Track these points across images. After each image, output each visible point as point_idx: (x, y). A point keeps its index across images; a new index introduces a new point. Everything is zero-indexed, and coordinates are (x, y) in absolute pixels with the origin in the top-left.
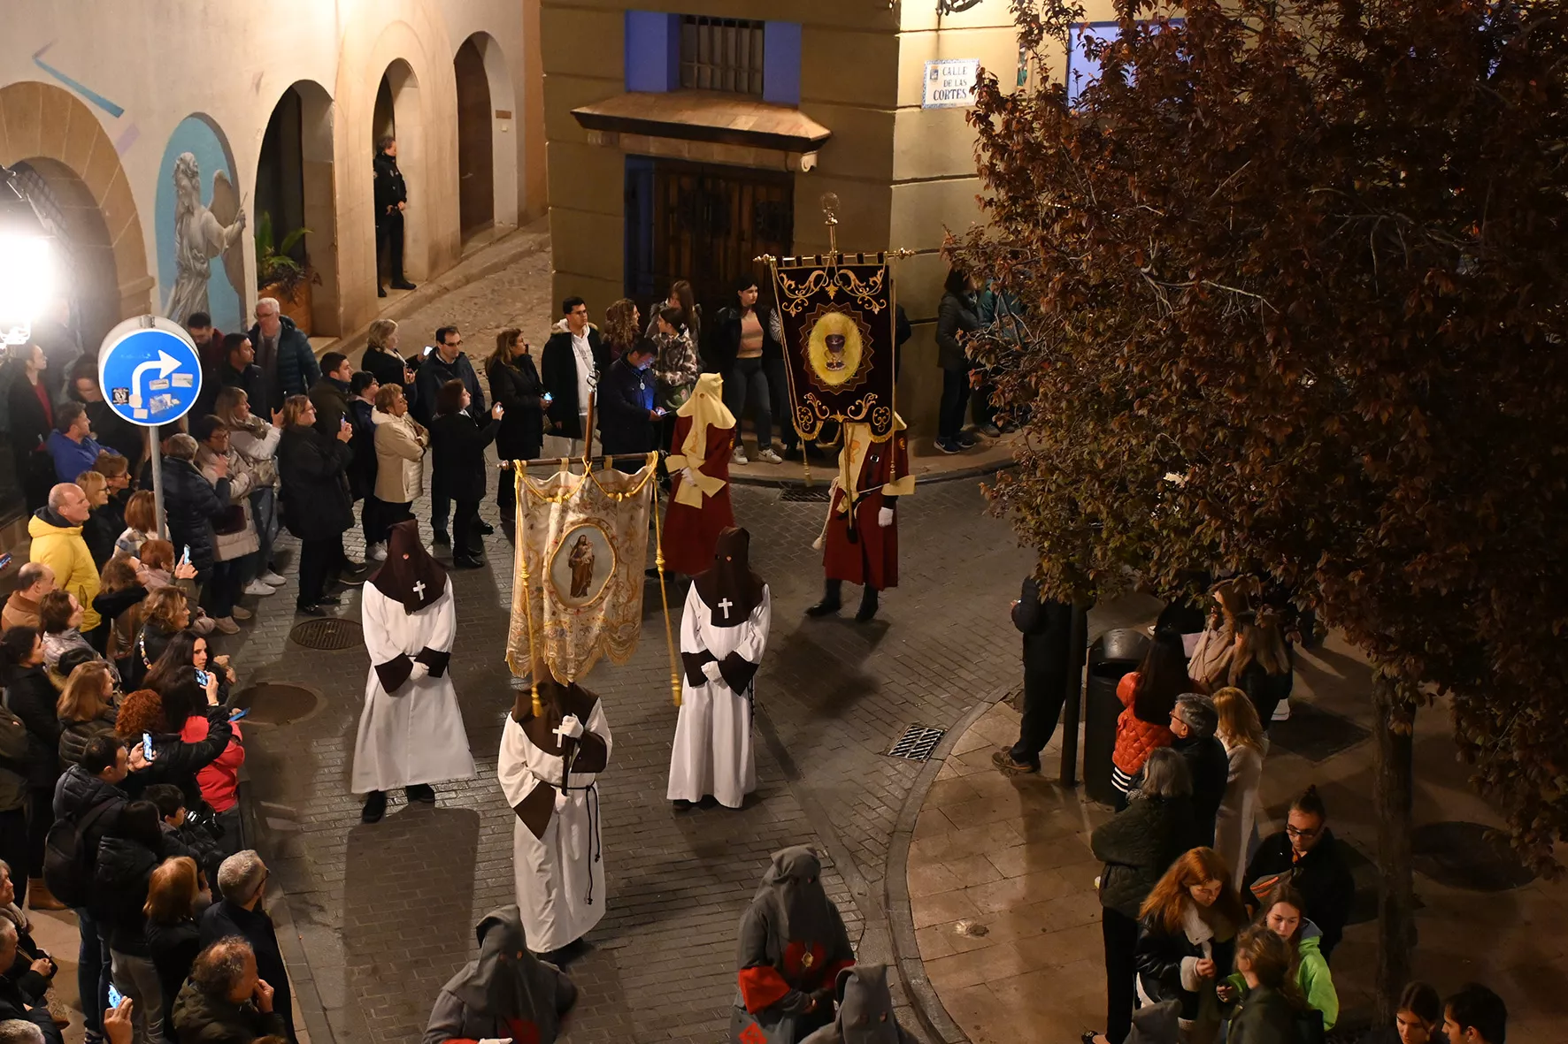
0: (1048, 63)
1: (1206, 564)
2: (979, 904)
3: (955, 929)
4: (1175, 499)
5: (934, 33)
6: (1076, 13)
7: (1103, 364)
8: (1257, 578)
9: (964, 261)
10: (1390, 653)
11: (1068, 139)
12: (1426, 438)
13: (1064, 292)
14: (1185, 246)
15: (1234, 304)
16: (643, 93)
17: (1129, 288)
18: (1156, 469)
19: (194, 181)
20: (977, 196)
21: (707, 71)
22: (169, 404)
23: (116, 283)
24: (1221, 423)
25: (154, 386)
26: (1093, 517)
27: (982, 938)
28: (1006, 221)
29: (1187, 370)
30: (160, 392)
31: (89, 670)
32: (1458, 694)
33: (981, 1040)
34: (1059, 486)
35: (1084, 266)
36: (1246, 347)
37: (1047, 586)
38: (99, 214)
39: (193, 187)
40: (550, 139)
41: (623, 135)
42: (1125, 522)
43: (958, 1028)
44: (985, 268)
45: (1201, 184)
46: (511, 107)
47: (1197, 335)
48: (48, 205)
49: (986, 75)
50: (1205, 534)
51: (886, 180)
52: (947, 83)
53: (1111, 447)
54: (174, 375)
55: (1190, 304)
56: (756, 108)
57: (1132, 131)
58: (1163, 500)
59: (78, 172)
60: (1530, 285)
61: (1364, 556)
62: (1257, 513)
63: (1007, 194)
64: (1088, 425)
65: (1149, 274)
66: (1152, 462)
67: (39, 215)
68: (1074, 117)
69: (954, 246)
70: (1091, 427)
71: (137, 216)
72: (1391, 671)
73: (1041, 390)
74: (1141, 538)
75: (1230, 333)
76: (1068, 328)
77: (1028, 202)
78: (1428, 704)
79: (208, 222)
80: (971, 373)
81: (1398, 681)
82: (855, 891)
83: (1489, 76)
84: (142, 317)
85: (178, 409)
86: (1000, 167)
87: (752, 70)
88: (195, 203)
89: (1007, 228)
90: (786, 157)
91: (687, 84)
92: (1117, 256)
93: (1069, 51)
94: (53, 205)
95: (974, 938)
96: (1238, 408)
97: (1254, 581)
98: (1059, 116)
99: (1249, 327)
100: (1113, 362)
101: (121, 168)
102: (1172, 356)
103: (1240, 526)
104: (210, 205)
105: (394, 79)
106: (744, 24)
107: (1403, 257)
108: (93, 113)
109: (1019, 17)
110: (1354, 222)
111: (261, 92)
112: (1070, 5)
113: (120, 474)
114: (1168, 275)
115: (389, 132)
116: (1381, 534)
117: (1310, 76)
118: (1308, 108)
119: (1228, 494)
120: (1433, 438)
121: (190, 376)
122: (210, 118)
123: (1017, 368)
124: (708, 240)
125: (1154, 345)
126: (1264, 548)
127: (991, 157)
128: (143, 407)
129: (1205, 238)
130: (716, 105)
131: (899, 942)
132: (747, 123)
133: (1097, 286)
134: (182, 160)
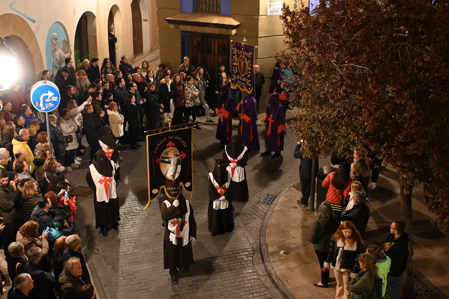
2: (287, 245)
3: (280, 253)
4: (342, 127)
7: (321, 89)
8: (366, 150)
9: (280, 60)
10: (405, 171)
11: (310, 23)
12: (415, 109)
13: (310, 68)
14: (344, 53)
15: (359, 70)
16: (186, 13)
17: (328, 66)
18: (337, 119)
19: (56, 41)
20: (283, 41)
21: (204, 6)
22: (51, 106)
23: (35, 72)
24: (355, 105)
26: (318, 133)
27: (288, 255)
28: (292, 48)
30: (48, 102)
32: (425, 183)
33: (288, 284)
34: (308, 124)
35: (315, 60)
36: (362, 83)
37: (305, 153)
38: (29, 51)
39: (56, 43)
40: (159, 27)
41: (180, 25)
42: (328, 134)
43: (281, 281)
44: (286, 62)
45: (349, 36)
46: (147, 18)
47: (348, 79)
48: (15, 49)
49: (286, 5)
50: (351, 137)
51: (256, 37)
52: (274, 8)
53: (323, 113)
54: (52, 97)
55: (346, 70)
56: (219, 16)
57: (329, 21)
58: (339, 128)
59: (23, 39)
61: (397, 144)
62: (366, 131)
63: (292, 39)
64: (317, 106)
65: (334, 62)
66: (336, 117)
67: (12, 51)
68: (312, 17)
69: (277, 55)
70: (318, 107)
71: (40, 52)
72: (405, 176)
73: (303, 97)
74: (332, 139)
75: (358, 79)
76: (310, 78)
77: (298, 42)
78: (416, 185)
79: (61, 53)
80: (282, 92)
81: (407, 179)
82: (251, 242)
83: (433, 2)
85: (54, 107)
86: (290, 32)
87: (217, 6)
88: (57, 48)
89: (292, 50)
90: (228, 31)
91: (198, 10)
92: (325, 57)
94: (16, 49)
95: (286, 255)
96: (360, 100)
98: (307, 17)
99: (363, 77)
100: (324, 88)
101: (36, 38)
102: (341, 85)
103: (361, 135)
104: (61, 48)
105: (114, 10)
107: (408, 56)
108: (27, 22)
110: (393, 46)
111: (75, 14)
113: (37, 125)
114: (339, 62)
115: (112, 27)
116: (401, 137)
117: (380, 4)
118: (380, 13)
119: (358, 126)
120: (417, 109)
121: (57, 98)
122: (60, 23)
123: (296, 90)
124: (205, 55)
125: (336, 83)
126: (369, 141)
127: (287, 29)
128: (44, 107)
129: (350, 51)
130: (206, 16)
131: (264, 257)
132: (216, 21)
133: (319, 66)
134: (53, 35)
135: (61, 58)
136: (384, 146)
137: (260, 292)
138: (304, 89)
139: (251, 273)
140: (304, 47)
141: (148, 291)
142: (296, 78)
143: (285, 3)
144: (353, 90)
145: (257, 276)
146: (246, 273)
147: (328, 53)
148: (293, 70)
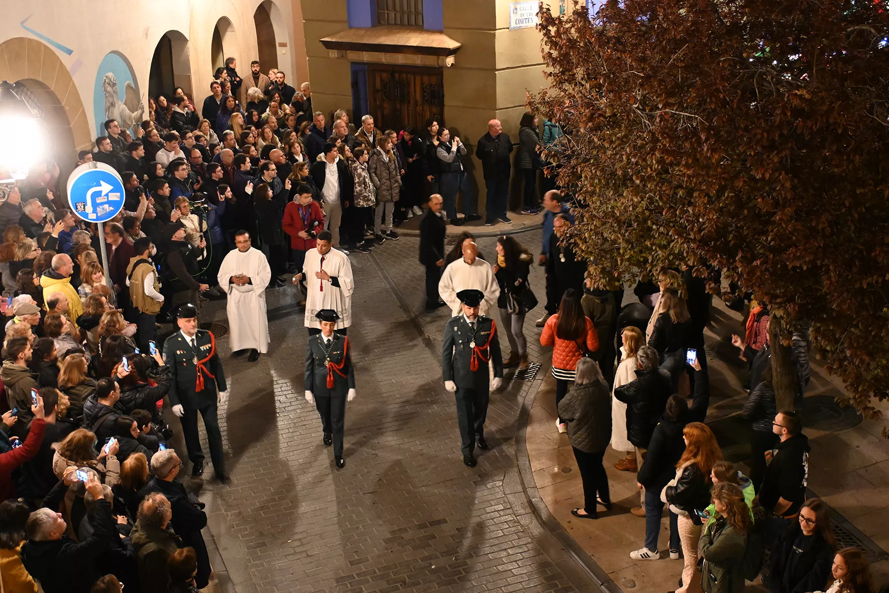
1: (677, 263)
2: (566, 456)
3: (554, 469)
4: (658, 229)
7: (616, 159)
8: (705, 268)
9: (537, 108)
10: (778, 303)
11: (591, 37)
12: (790, 188)
13: (591, 118)
14: (656, 92)
15: (684, 122)
16: (359, 28)
17: (627, 116)
18: (647, 214)
19: (114, 88)
20: (544, 71)
21: (392, 15)
22: (108, 210)
23: (75, 147)
24: (680, 186)
25: (99, 200)
26: (615, 242)
27: (569, 474)
28: (559, 84)
29: (661, 158)
30: (102, 204)
31: (74, 358)
32: (816, 324)
33: (573, 528)
35: (602, 106)
36: (691, 143)
38: (62, 107)
39: (114, 92)
40: (309, 56)
41: (348, 51)
42: (632, 243)
43: (559, 522)
44: (549, 111)
45: (662, 59)
46: (285, 39)
47: (665, 138)
48: (34, 104)
49: (545, 6)
50: (676, 246)
51: (492, 69)
52: (523, 15)
53: (622, 204)
54: (109, 194)
55: (660, 121)
56: (419, 32)
57: (625, 32)
58: (652, 230)
59: (48, 85)
60: (840, 102)
61: (761, 251)
62: (702, 234)
63: (559, 69)
64: (610, 193)
65: (638, 108)
66: (646, 209)
67: (29, 107)
68: (593, 26)
69: (532, 100)
71: (84, 109)
72: (779, 313)
73: (583, 175)
74: (641, 252)
75: (682, 137)
76: (596, 140)
77: (571, 73)
79: (123, 110)
81: (783, 319)
84: (90, 163)
85: (112, 213)
86: (555, 53)
87: (417, 13)
88: (115, 101)
89: (560, 88)
90: (438, 59)
91: (382, 23)
92: (620, 99)
94: (38, 103)
95: (565, 473)
96: (689, 176)
97: (704, 270)
98: (585, 22)
99: (692, 133)
100: (621, 157)
101: (73, 82)
102: (653, 149)
103: (694, 241)
104: (124, 101)
105: (221, 27)
107: (771, 91)
108: (56, 53)
110: (744, 75)
111: (148, 37)
114: (648, 108)
116: (769, 239)
118: (716, 16)
119: (687, 224)
120: (794, 188)
121: (119, 194)
122: (121, 53)
123: (570, 163)
124: (398, 106)
125: (643, 146)
126: (708, 251)
127: (550, 49)
128: (94, 212)
129: (666, 87)
130: (397, 33)
131: (524, 479)
132: (415, 41)
133: (610, 117)
134: (107, 77)
135: (124, 121)
137: (519, 546)
138: (586, 160)
139: (501, 510)
140: (584, 82)
141: (308, 556)
142: (569, 141)
143: (542, 3)
144: (674, 157)
145: (512, 515)
146: (493, 512)
147: (625, 91)
148: (563, 127)
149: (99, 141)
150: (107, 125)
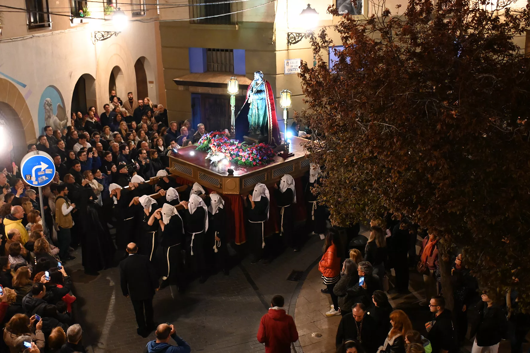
0: (323, 58)
2: (318, 327)
3: (311, 336)
4: (372, 191)
5: (287, 51)
6: (330, 42)
8: (399, 215)
9: (301, 120)
10: (442, 235)
12: (448, 168)
15: (385, 128)
16: (196, 73)
17: (353, 125)
18: (365, 183)
19: (51, 107)
20: (303, 100)
21: (216, 65)
22: (45, 179)
23: (25, 141)
24: (384, 167)
25: (39, 174)
27: (320, 338)
28: (313, 107)
30: (42, 175)
31: (23, 270)
34: (334, 190)
35: (338, 120)
36: (390, 143)
38: (19, 118)
39: (51, 109)
40: (166, 89)
41: (190, 87)
44: (308, 122)
46: (153, 79)
47: (374, 139)
49: (303, 62)
50: (382, 201)
52: (292, 66)
54: (46, 170)
55: (371, 129)
56: (231, 76)
59: (11, 105)
62: (398, 194)
63: (312, 98)
65: (358, 121)
66: (364, 180)
68: (332, 75)
69: (298, 116)
71: (32, 120)
75: (385, 138)
77: (319, 101)
79: (56, 120)
81: (445, 245)
83: (458, 56)
85: (47, 181)
86: (309, 90)
87: (230, 64)
88: (51, 114)
89: (314, 109)
90: (243, 91)
91: (210, 70)
93: (329, 54)
94: (4, 116)
95: (318, 338)
96: (388, 162)
98: (326, 73)
99: (390, 136)
100: (349, 150)
101: (26, 104)
103: (393, 198)
104: (56, 114)
105: (115, 72)
106: (227, 50)
107: (436, 112)
108: (16, 86)
109: (313, 44)
110: (420, 102)
111: (72, 77)
112: (328, 40)
114: (364, 121)
119: (388, 189)
120: (450, 168)
121: (52, 170)
122: (55, 87)
125: (362, 144)
126: (401, 204)
127: (307, 87)
128: (36, 180)
130: (219, 76)
133: (342, 126)
134: (46, 100)
135: (56, 126)
136: (418, 209)
140: (326, 106)
143: (302, 60)
148: (315, 132)
149: (40, 138)
150: (46, 129)
